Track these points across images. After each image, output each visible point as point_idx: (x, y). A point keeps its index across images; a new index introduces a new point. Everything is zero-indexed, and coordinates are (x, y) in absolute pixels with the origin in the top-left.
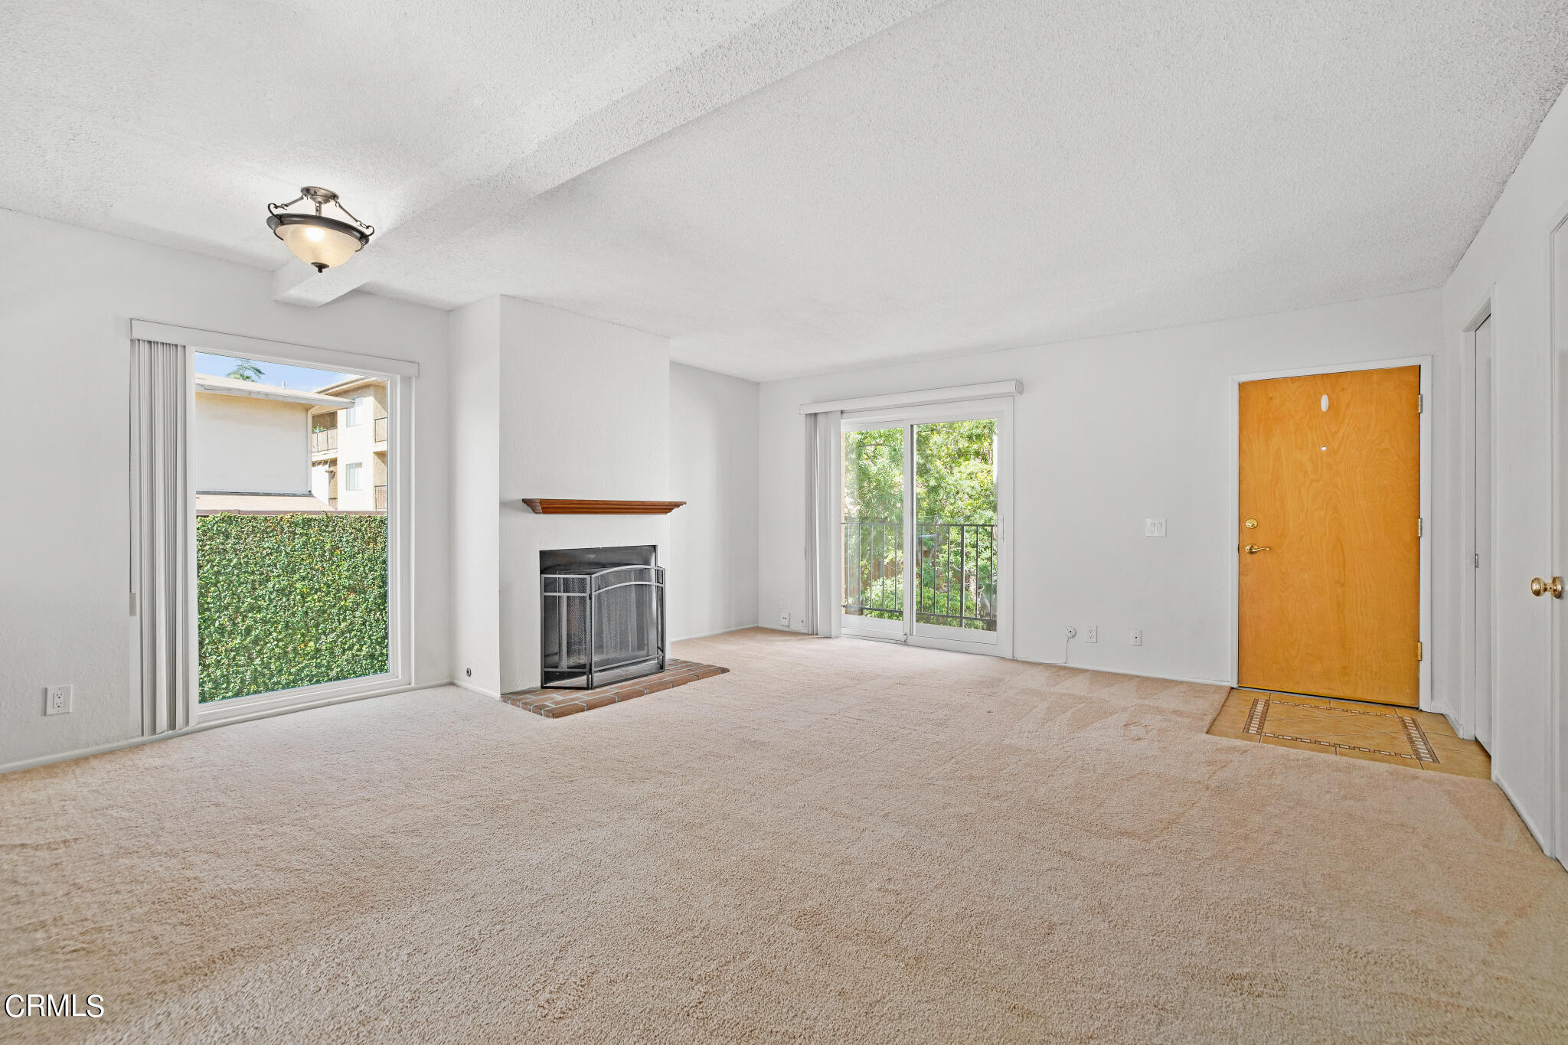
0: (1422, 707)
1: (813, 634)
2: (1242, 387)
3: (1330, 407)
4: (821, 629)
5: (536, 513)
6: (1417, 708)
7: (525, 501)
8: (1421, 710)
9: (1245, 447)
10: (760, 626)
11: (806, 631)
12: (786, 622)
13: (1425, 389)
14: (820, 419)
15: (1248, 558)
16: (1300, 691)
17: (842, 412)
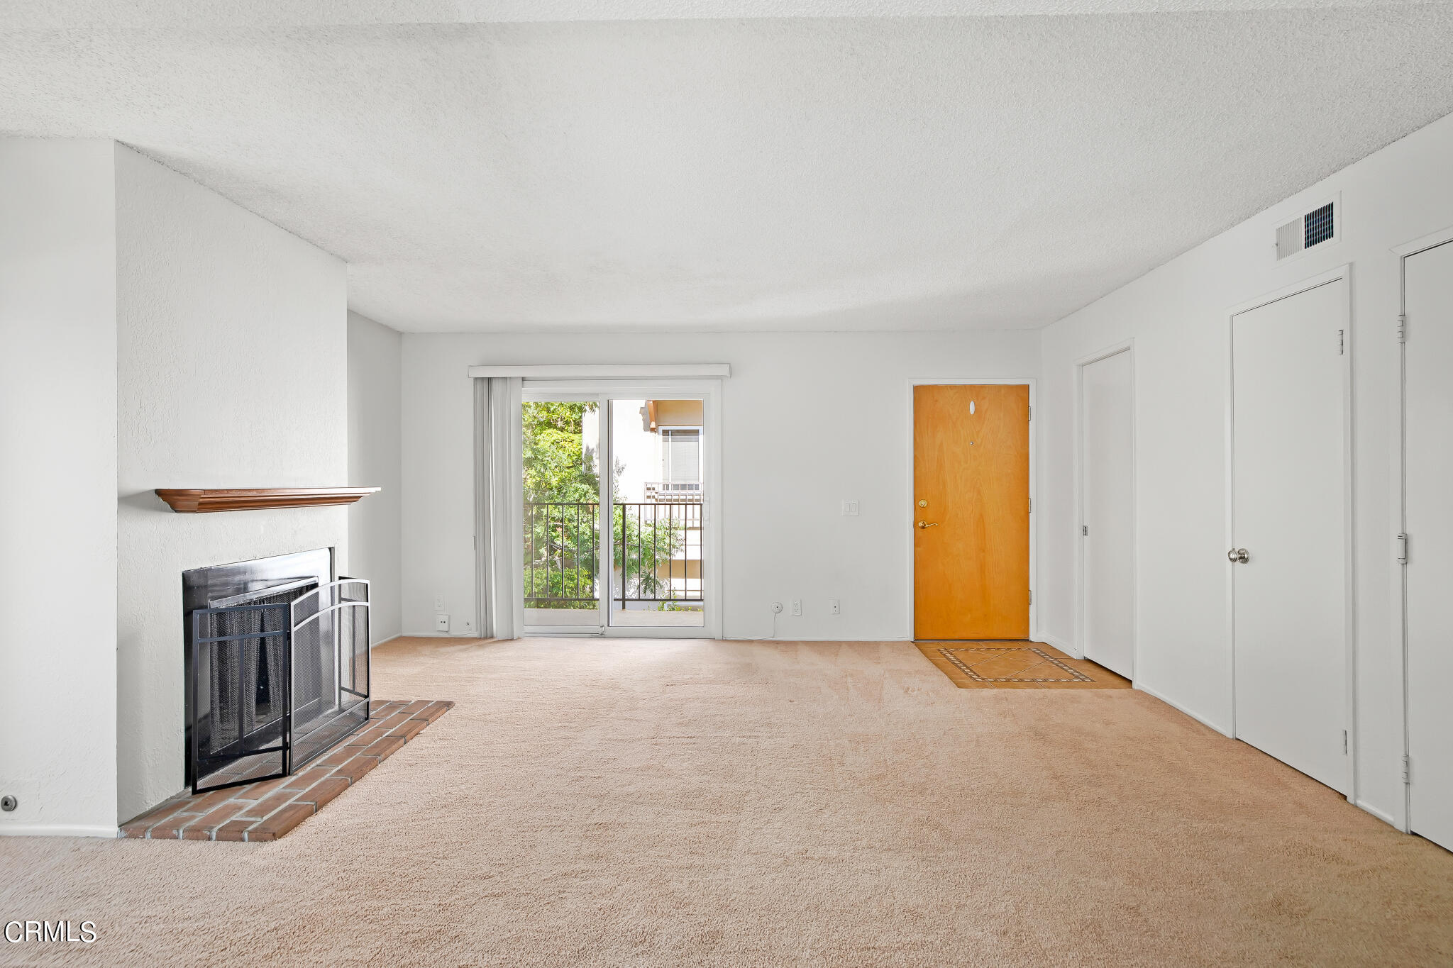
0: (1032, 638)
1: (487, 637)
2: (917, 389)
3: (976, 411)
4: (497, 628)
5: (176, 511)
6: (1028, 640)
7: (159, 492)
8: (1031, 641)
9: (918, 439)
10: (405, 634)
11: (476, 634)
12: (444, 627)
13: (1032, 403)
14: (497, 388)
15: (920, 532)
16: (957, 637)
17: (523, 379)
